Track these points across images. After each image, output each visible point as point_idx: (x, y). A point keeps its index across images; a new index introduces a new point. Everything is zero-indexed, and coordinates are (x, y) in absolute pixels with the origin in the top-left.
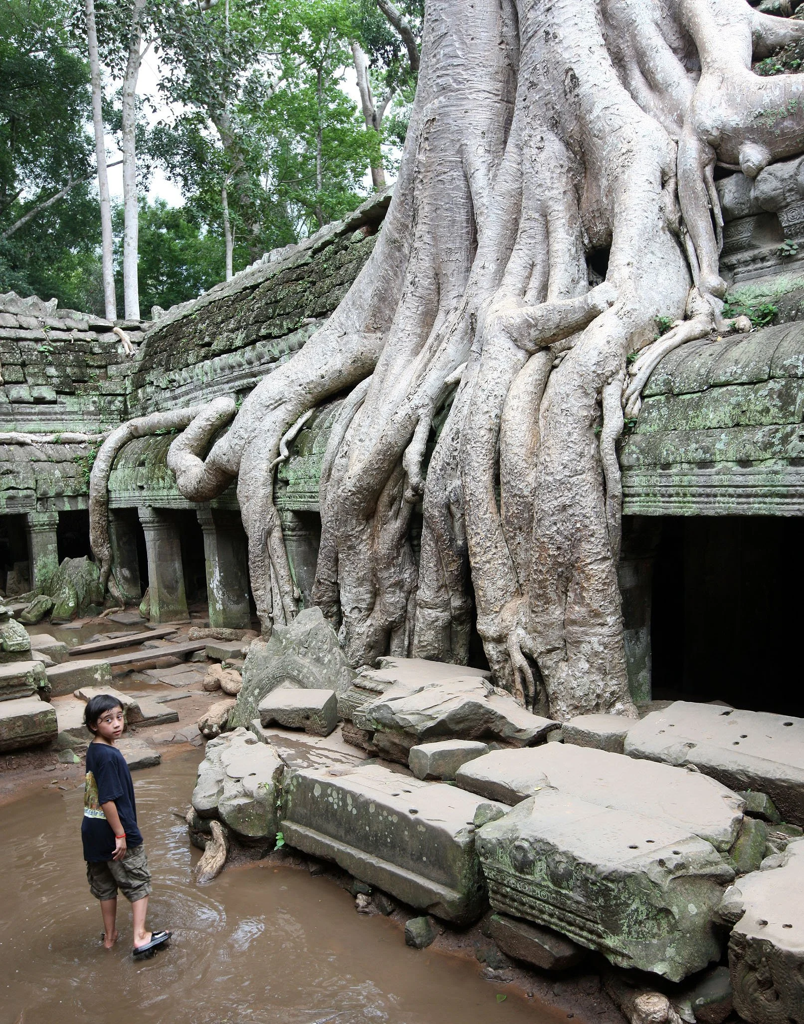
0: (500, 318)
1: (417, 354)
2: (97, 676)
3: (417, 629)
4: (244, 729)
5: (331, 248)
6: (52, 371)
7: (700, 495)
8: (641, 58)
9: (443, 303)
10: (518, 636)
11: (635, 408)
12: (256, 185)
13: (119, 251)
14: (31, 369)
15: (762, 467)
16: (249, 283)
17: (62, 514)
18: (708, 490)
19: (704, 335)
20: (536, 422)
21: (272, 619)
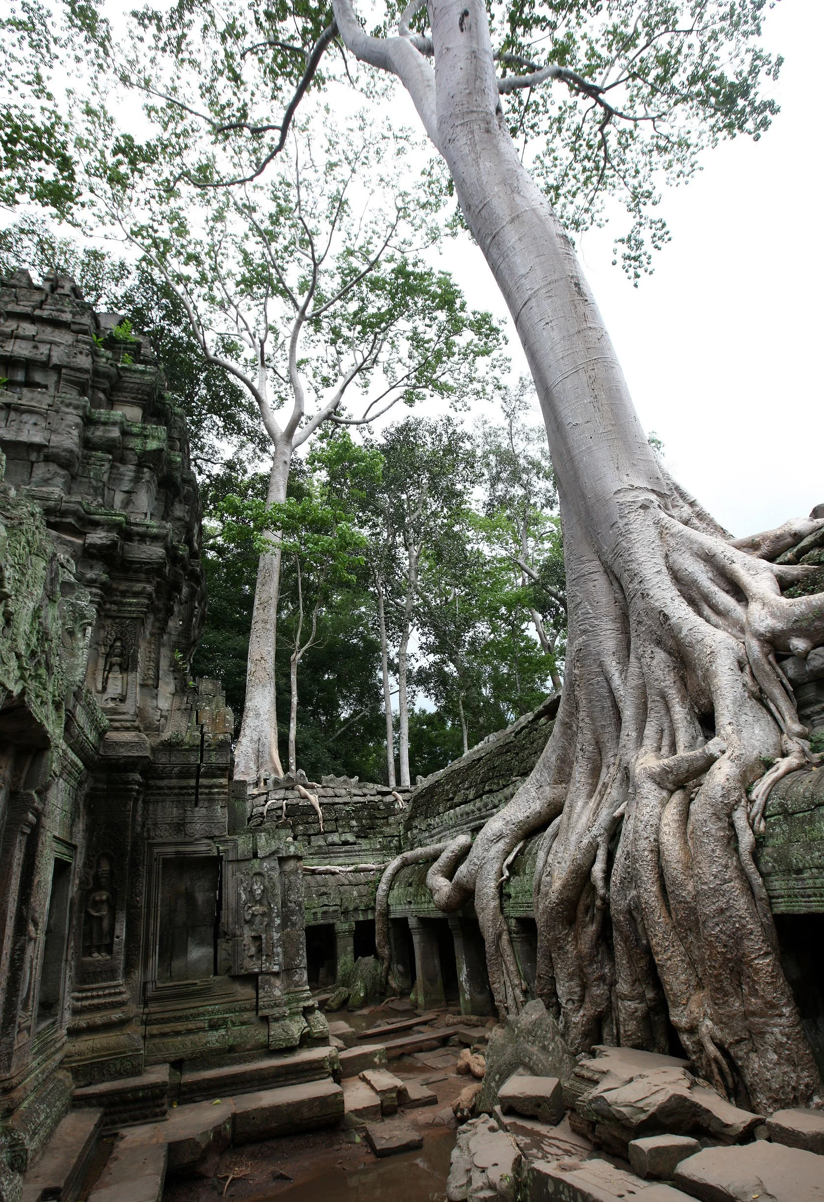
0: (645, 769)
1: (592, 797)
2: (376, 1060)
3: (622, 1019)
4: (487, 1116)
5: (528, 730)
6: (354, 823)
8: (707, 599)
9: (605, 761)
10: (707, 1027)
11: (761, 827)
12: (480, 694)
13: (397, 742)
14: (341, 823)
16: (476, 757)
17: (357, 923)
19: (801, 767)
21: (507, 1009)
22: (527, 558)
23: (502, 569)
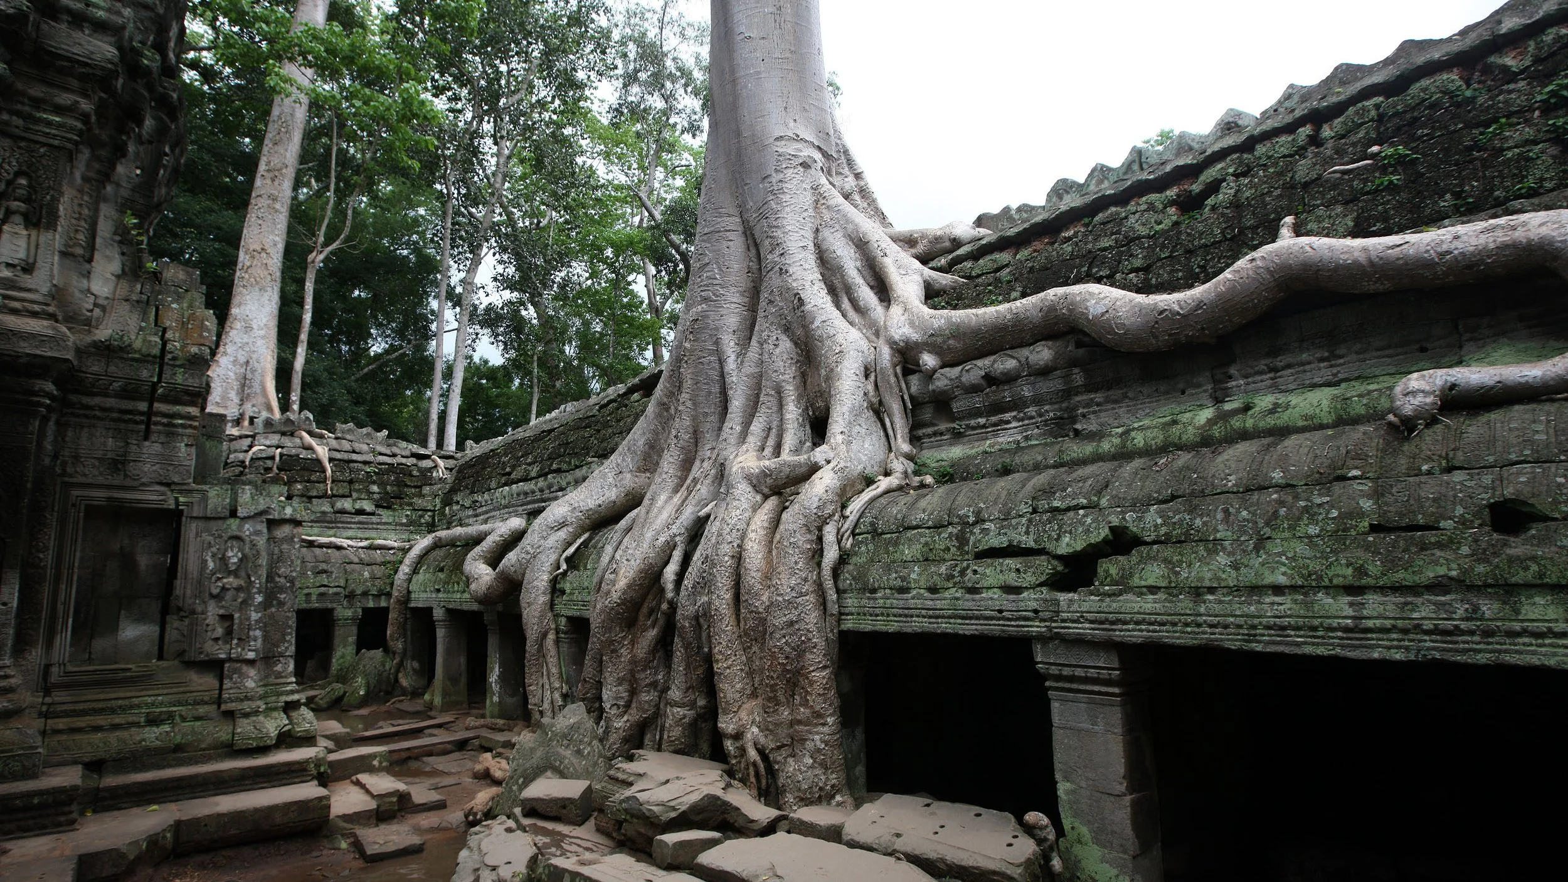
0: (743, 468)
1: (677, 492)
2: (376, 763)
3: (667, 725)
4: (504, 818)
5: (615, 405)
6: (375, 488)
7: (900, 616)
8: (849, 290)
9: (700, 453)
10: (753, 732)
11: (848, 543)
12: (562, 352)
13: (445, 395)
14: (357, 486)
15: (947, 594)
16: (546, 427)
17: (366, 610)
18: (906, 611)
19: (900, 488)
20: (770, 551)
21: (541, 713)
22: (651, 192)
23: (617, 199)
